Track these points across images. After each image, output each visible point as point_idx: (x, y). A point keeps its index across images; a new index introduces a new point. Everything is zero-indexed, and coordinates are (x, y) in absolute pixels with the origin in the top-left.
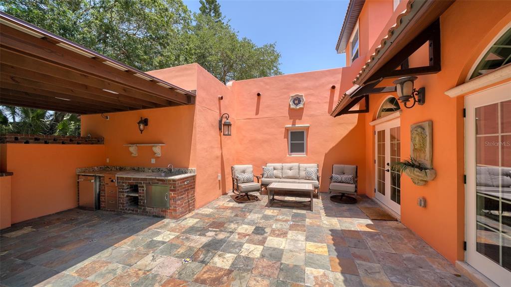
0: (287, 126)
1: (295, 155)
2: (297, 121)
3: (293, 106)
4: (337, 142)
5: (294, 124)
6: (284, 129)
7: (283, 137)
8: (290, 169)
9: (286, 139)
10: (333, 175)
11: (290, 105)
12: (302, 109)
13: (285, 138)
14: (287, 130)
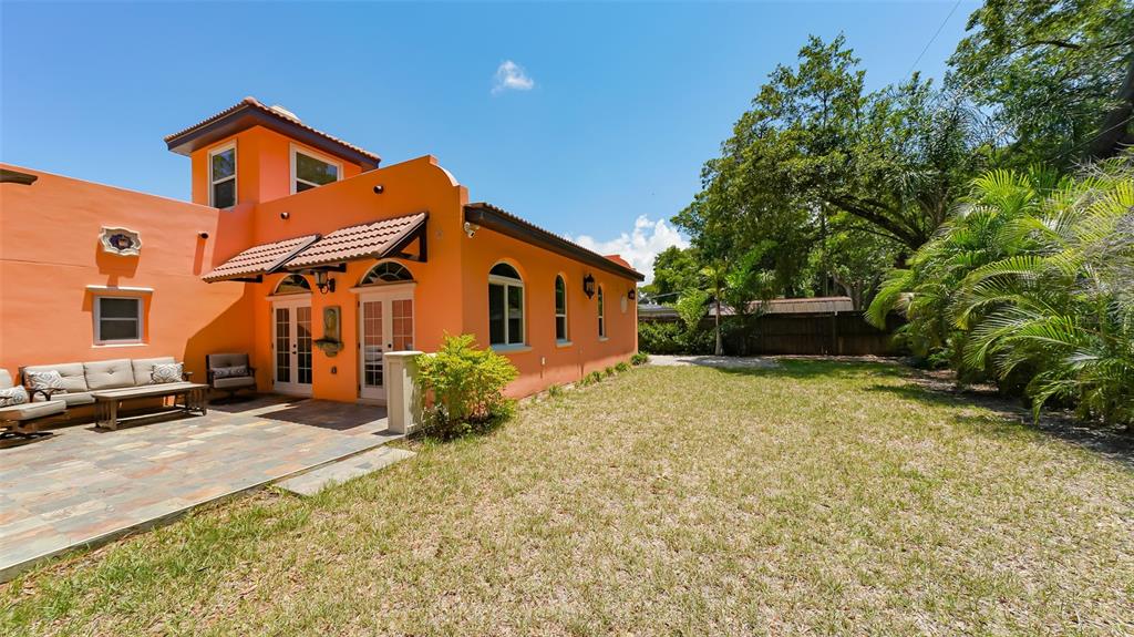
0: (90, 286)
1: (111, 344)
2: (121, 279)
3: (110, 249)
4: (209, 322)
5: (112, 283)
6: (83, 293)
7: (80, 308)
8: (111, 372)
9: (90, 313)
10: (212, 369)
11: (100, 246)
12: (134, 259)
13: (84, 310)
14: (91, 294)
